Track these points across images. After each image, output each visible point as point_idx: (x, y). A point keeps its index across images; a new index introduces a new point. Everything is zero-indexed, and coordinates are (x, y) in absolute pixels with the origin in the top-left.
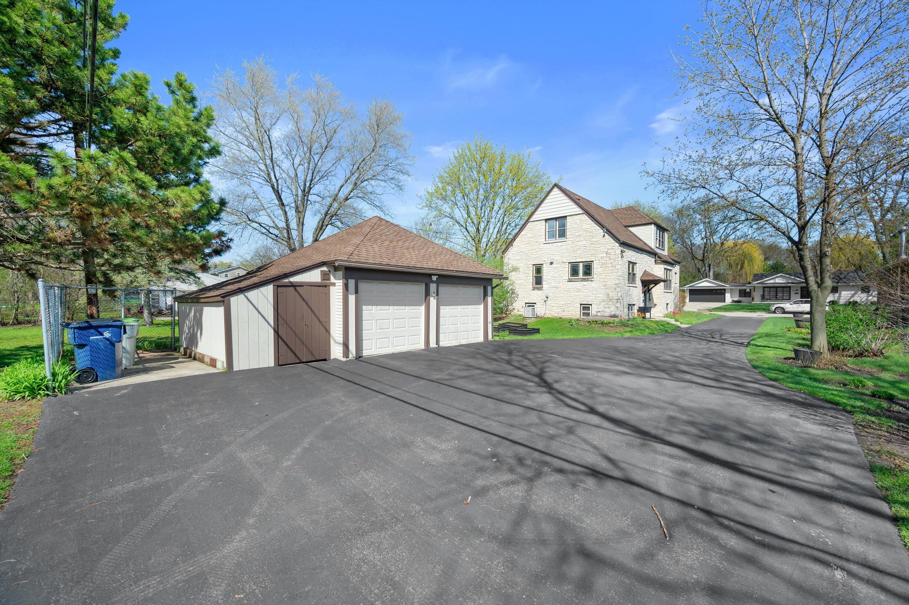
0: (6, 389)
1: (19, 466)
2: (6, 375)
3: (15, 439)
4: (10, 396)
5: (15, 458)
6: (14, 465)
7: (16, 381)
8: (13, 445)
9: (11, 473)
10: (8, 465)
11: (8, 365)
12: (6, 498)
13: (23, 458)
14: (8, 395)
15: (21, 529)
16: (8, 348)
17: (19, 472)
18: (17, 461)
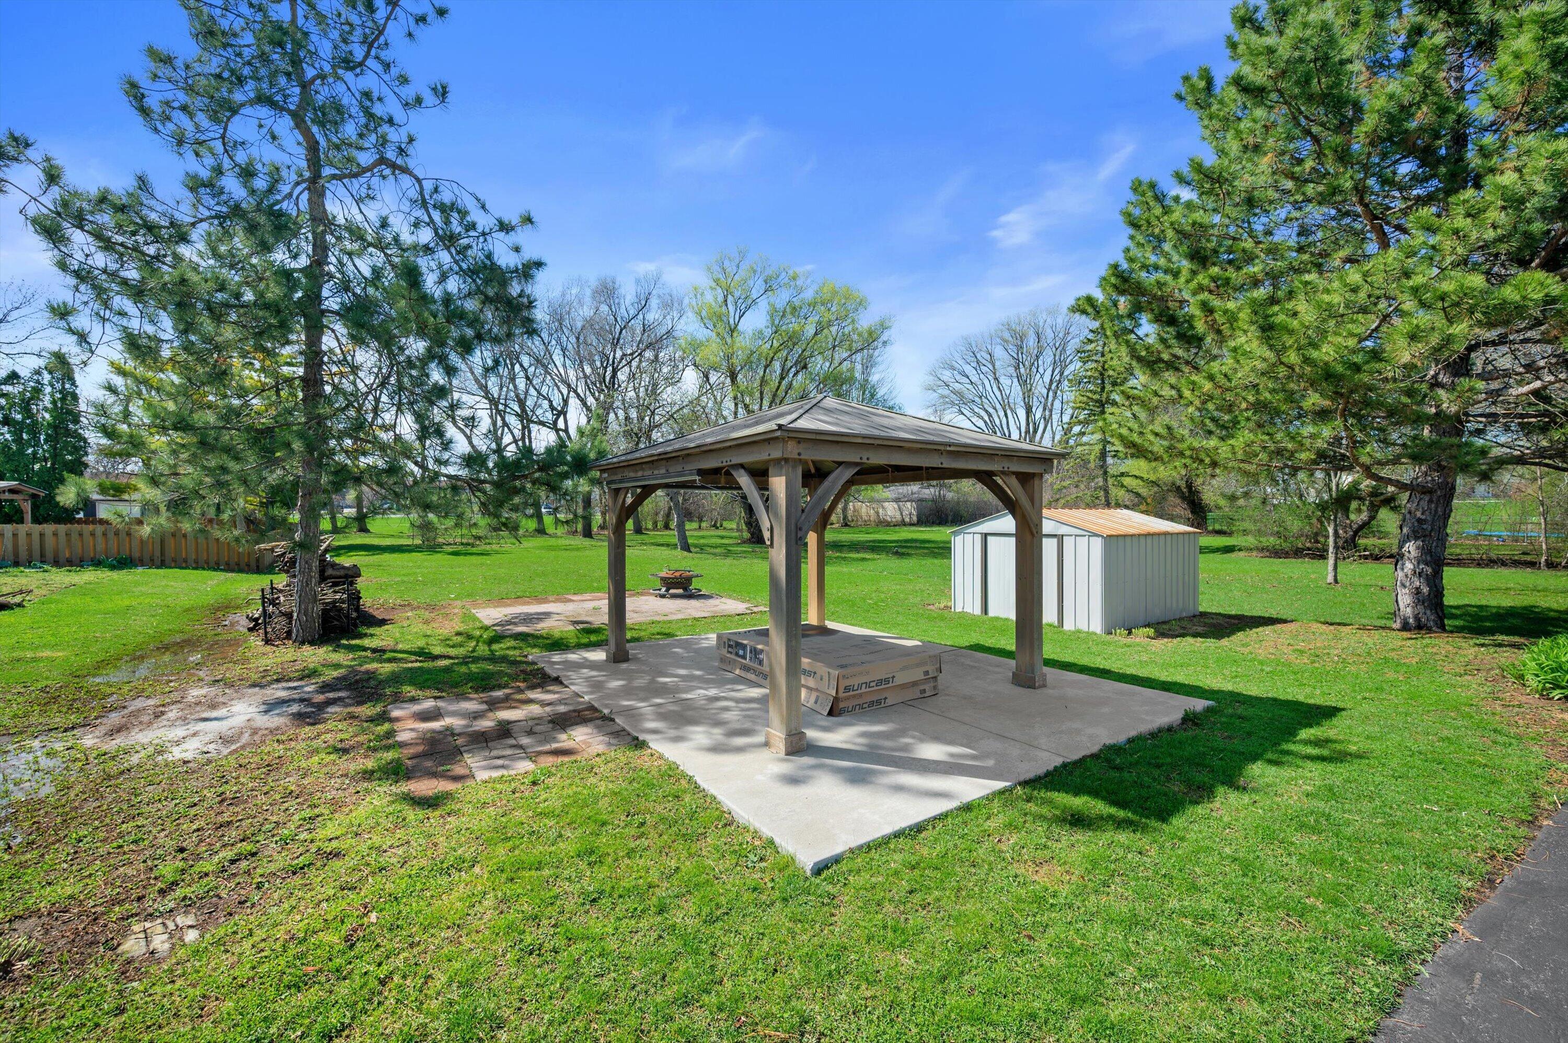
0: (1537, 676)
1: (1546, 814)
2: (1540, 651)
3: (1544, 765)
4: (1544, 689)
5: (1541, 797)
6: (1538, 807)
7: (1554, 665)
8: (1540, 772)
9: (1530, 818)
10: (1528, 803)
11: (1548, 634)
12: (1519, 856)
13: (1555, 803)
14: (1541, 686)
15: (1537, 920)
16: (1555, 606)
17: (1545, 823)
18: (1543, 803)
